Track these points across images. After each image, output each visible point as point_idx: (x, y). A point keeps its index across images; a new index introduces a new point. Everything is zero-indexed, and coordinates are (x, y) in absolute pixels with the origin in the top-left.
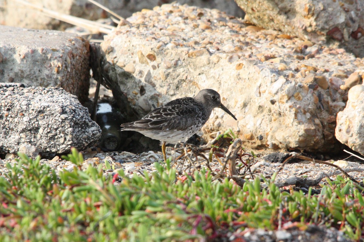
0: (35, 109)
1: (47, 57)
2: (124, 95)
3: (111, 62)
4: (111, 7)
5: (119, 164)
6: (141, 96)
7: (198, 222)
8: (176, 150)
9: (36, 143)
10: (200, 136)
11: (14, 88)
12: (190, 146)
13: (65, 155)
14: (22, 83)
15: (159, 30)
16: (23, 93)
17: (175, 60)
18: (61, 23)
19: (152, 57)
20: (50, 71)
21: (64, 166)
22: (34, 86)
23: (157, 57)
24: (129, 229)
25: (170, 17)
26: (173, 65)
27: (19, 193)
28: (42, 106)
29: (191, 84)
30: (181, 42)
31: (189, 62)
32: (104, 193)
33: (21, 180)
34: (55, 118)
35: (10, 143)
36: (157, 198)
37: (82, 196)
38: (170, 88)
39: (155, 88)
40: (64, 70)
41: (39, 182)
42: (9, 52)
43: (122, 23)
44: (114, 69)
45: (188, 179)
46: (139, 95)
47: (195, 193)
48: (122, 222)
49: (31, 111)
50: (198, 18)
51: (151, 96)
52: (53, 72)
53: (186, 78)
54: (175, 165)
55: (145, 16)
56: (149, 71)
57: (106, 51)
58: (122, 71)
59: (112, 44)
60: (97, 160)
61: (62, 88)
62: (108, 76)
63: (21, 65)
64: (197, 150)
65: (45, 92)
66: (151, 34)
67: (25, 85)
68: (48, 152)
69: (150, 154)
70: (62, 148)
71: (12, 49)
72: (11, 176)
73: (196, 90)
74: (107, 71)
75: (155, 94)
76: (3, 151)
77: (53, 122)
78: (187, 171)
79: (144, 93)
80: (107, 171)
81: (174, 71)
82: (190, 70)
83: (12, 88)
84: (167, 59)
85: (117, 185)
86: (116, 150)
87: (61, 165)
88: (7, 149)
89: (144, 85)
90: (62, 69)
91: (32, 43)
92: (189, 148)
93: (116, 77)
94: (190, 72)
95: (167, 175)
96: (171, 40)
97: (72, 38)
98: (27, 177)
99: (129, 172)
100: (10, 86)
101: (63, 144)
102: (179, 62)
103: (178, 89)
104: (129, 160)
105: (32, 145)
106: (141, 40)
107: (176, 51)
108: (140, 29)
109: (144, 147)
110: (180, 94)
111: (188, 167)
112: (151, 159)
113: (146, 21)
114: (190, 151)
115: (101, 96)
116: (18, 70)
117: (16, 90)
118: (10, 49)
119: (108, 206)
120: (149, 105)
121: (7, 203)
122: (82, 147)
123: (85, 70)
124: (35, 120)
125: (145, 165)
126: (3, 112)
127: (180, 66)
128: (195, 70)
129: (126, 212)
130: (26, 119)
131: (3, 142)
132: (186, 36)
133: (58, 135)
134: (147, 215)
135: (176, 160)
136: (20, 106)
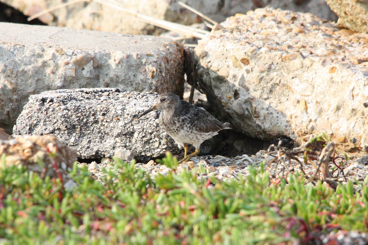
0: (130, 113)
1: (142, 62)
2: (218, 99)
3: (205, 66)
4: (205, 12)
5: (213, 168)
6: (235, 100)
7: (292, 225)
8: (270, 153)
9: (131, 147)
10: (294, 139)
11: (109, 93)
12: (284, 150)
13: (159, 159)
14: (117, 88)
15: (252, 34)
16: (119, 98)
17: (268, 64)
18: (156, 28)
19: (245, 61)
20: (145, 76)
21: (159, 170)
22: (129, 90)
23: (250, 61)
24: (223, 232)
25: (263, 22)
26: (267, 69)
27: (114, 197)
28: (137, 111)
29: (285, 88)
30: (274, 46)
31: (283, 66)
32: (198, 196)
33: (117, 184)
34: (150, 122)
35: (105, 147)
36: (250, 202)
37: (176, 199)
38: (263, 92)
39: (249, 92)
40: (159, 75)
41: (134, 186)
42: (105, 57)
43: (216, 28)
44: (208, 74)
45: (282, 183)
46: (233, 99)
47: (289, 196)
48: (216, 226)
49: (126, 116)
50: (291, 22)
51: (245, 100)
52: (148, 77)
53: (280, 82)
54: (269, 168)
55: (239, 20)
56: (243, 75)
57: (200, 56)
58: (216, 75)
59: (206, 49)
60: (191, 164)
61: (157, 93)
62: (202, 80)
63: (116, 70)
64: (291, 154)
65: (140, 97)
66: (244, 39)
67: (120, 89)
68: (143, 156)
69: (244, 157)
70: (156, 153)
71: (107, 54)
72: (106, 180)
73: (289, 94)
74: (201, 76)
75: (248, 98)
76: (99, 156)
77: (148, 126)
78: (281, 174)
79: (238, 97)
80: (202, 174)
81: (267, 75)
82: (284, 73)
83: (107, 93)
84: (261, 62)
85: (211, 189)
86: (210, 154)
87: (156, 169)
88: (103, 153)
89: (238, 89)
90: (156, 73)
91: (127, 48)
92: (283, 151)
93: (210, 81)
94: (283, 76)
95: (261, 179)
96: (264, 44)
97: (166, 43)
98: (122, 181)
99: (223, 175)
100: (106, 91)
101: (158, 148)
102: (273, 66)
103: (272, 93)
104: (223, 164)
105: (127, 149)
106: (235, 44)
107: (270, 55)
108: (233, 34)
109: (238, 151)
110: (273, 98)
111: (282, 171)
112: (245, 162)
113: (240, 26)
114: (283, 154)
115: (196, 100)
116: (113, 75)
117: (111, 95)
118: (105, 54)
119: (203, 210)
120: (243, 109)
121: (103, 207)
122: (177, 151)
123: (179, 74)
124: (130, 125)
125: (239, 168)
126: (99, 116)
127: (274, 70)
128: (288, 73)
129: (220, 215)
130: (121, 123)
131: (99, 147)
132: (280, 40)
133: (153, 140)
134: (241, 219)
135: (269, 163)
136: (115, 111)
